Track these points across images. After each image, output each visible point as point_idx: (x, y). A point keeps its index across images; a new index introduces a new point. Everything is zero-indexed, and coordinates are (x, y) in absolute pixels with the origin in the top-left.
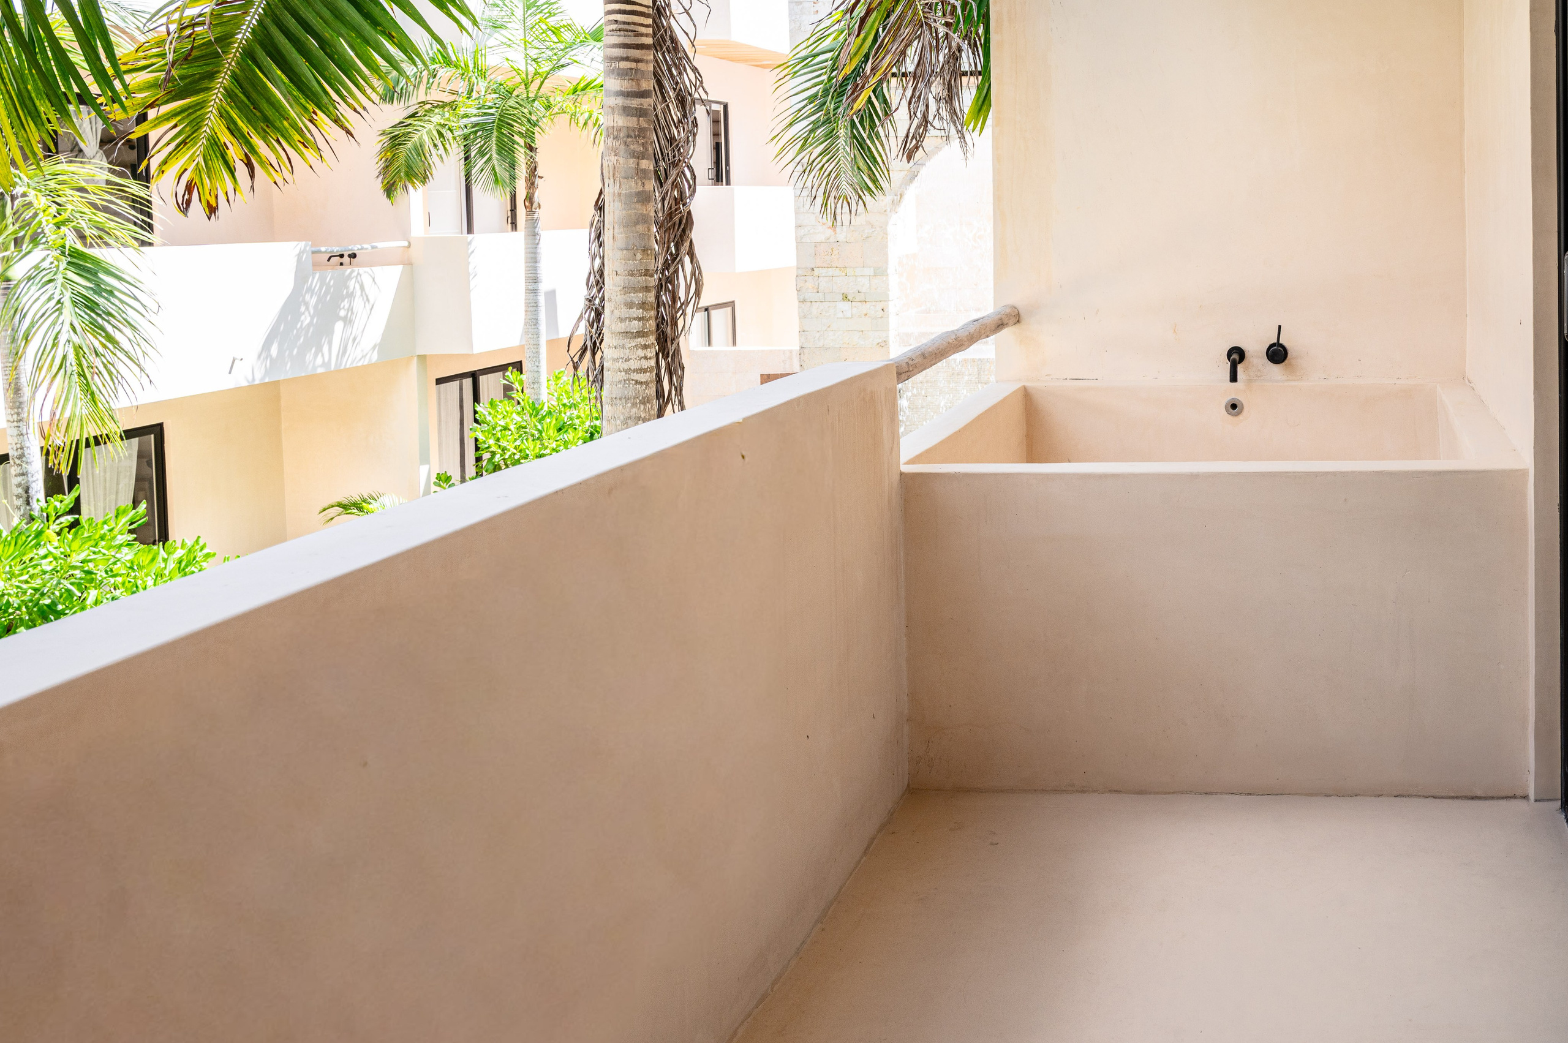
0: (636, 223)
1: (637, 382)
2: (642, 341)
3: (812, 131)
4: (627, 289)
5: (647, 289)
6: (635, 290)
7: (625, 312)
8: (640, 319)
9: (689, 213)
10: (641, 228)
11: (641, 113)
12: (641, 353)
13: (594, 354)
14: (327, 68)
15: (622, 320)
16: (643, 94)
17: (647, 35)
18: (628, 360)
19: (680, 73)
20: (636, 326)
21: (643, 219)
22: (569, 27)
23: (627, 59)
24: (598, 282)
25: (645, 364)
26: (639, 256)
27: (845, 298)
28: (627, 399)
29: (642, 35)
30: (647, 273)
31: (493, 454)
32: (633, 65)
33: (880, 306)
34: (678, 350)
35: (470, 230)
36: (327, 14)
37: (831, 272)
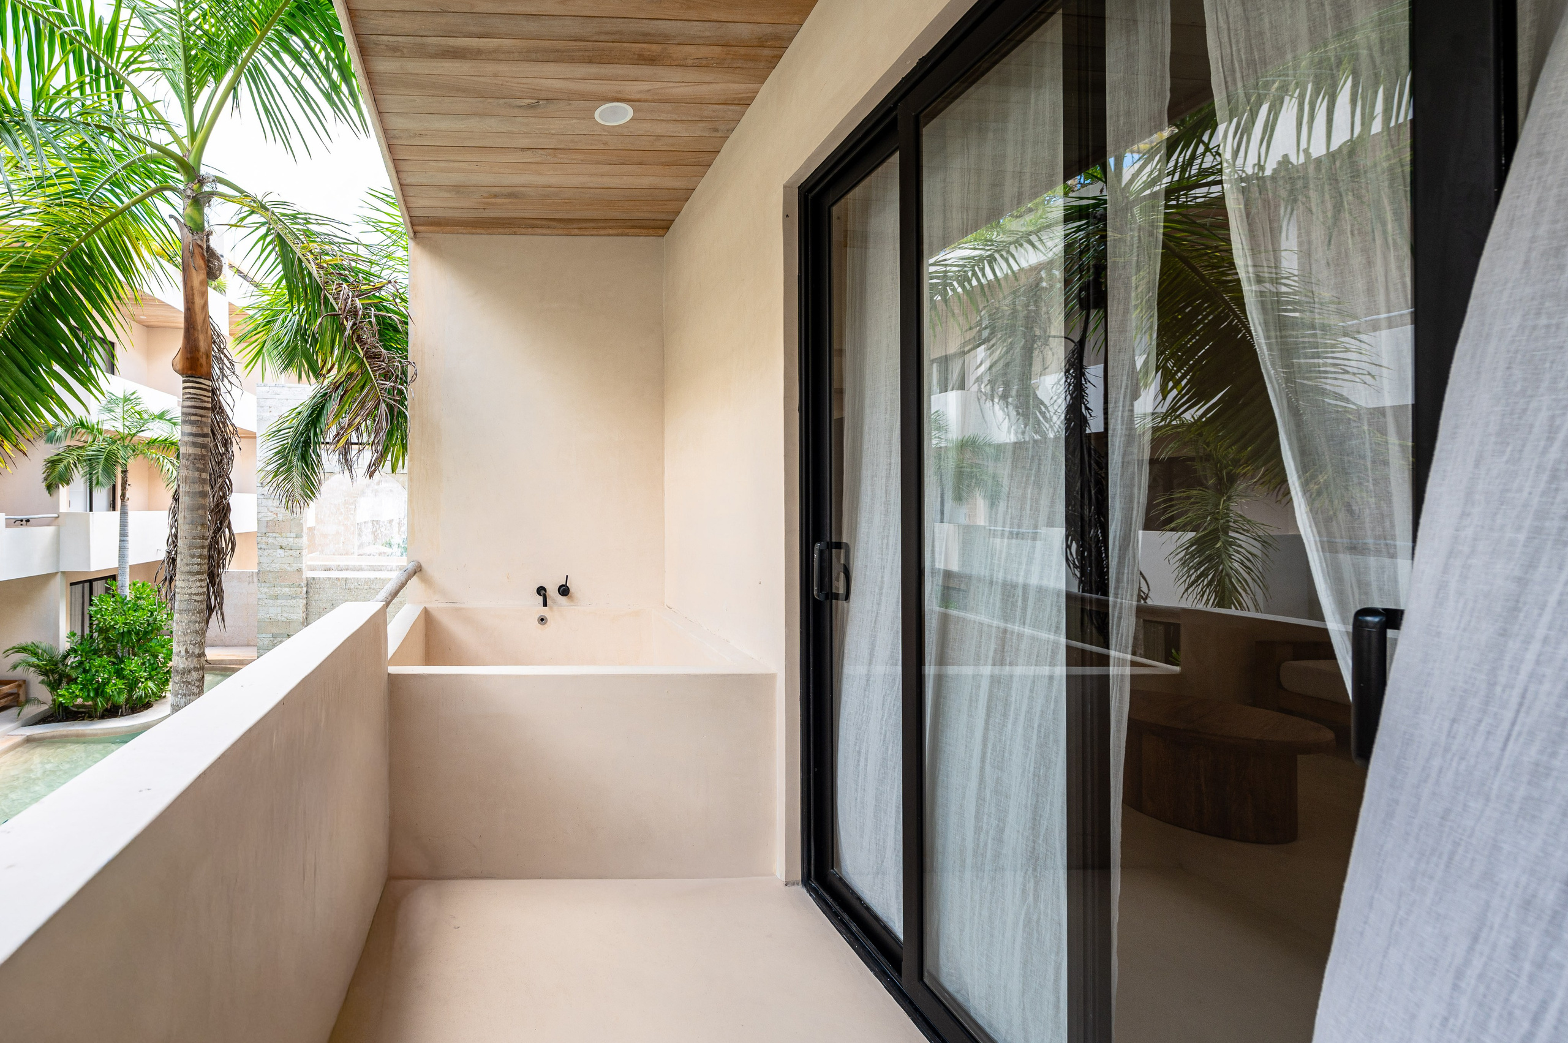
0: (198, 509)
1: (195, 601)
2: (199, 577)
3: (278, 469)
4: (191, 547)
5: (203, 547)
6: (197, 548)
7: (189, 560)
8: (198, 564)
9: (229, 504)
10: (200, 512)
11: (203, 446)
12: (198, 584)
13: (170, 583)
14: (11, 415)
15: (187, 565)
16: (205, 435)
17: (208, 402)
18: (190, 588)
19: (224, 426)
20: (196, 568)
21: (203, 507)
22: (146, 411)
23: (196, 415)
24: (174, 542)
25: (201, 590)
26: (199, 528)
27: (281, 548)
28: (189, 611)
29: (205, 402)
30: (204, 538)
31: (100, 622)
32: (199, 418)
33: (298, 552)
34: (220, 582)
35: (91, 510)
36: (12, 383)
37: (274, 535)
